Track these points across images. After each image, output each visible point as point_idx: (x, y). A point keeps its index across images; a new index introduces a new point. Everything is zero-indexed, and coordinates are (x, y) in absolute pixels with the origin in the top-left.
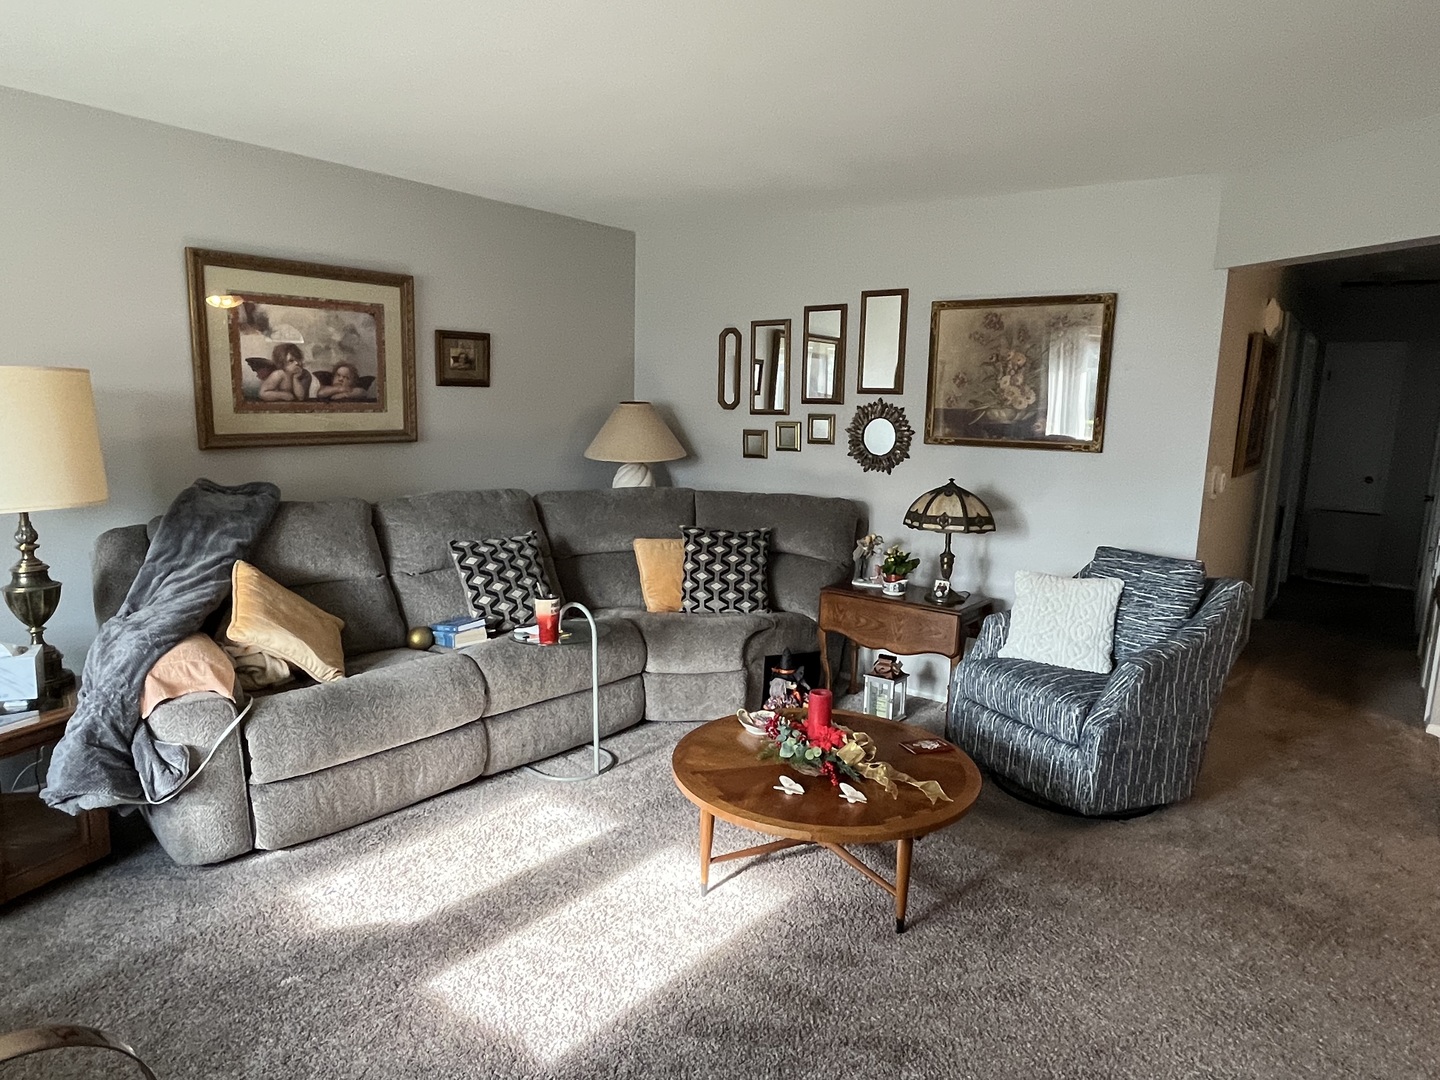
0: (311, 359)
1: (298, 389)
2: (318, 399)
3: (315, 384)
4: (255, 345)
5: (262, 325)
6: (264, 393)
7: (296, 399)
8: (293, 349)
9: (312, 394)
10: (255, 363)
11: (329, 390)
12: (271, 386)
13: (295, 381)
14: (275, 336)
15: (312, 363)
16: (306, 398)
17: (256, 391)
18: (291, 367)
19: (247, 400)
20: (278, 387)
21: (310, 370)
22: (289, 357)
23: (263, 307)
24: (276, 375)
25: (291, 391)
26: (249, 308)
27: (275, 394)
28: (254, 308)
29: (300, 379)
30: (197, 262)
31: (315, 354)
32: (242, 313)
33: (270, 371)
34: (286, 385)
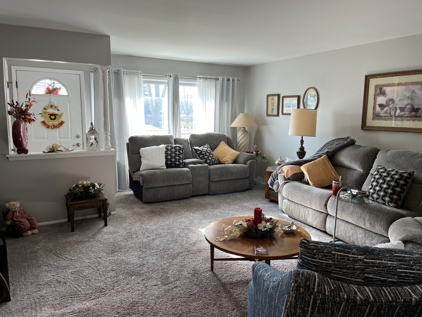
0: (398, 103)
2: (399, 116)
3: (398, 111)
6: (381, 114)
7: (391, 116)
8: (392, 100)
9: (397, 115)
11: (402, 113)
12: (384, 112)
13: (392, 110)
16: (395, 116)
17: (379, 114)
18: (391, 106)
19: (376, 116)
20: (386, 113)
21: (397, 107)
22: (391, 103)
24: (386, 109)
25: (390, 113)
26: (381, 89)
27: (384, 115)
28: (382, 89)
30: (367, 78)
31: (399, 101)
32: (378, 91)
33: (384, 108)
34: (388, 112)
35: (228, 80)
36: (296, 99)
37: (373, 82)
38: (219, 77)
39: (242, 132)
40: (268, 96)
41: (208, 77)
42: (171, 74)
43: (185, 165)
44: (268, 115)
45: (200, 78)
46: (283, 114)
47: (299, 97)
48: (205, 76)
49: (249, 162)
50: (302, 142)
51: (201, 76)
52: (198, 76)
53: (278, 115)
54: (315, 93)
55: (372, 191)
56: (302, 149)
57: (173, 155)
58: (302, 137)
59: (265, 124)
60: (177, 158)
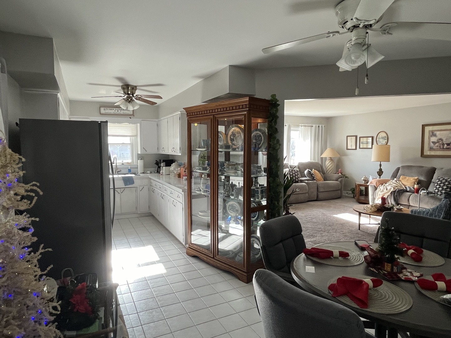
1: (442, 147)
2: (446, 148)
3: (446, 146)
4: (434, 139)
5: (435, 135)
6: (434, 147)
7: (441, 148)
8: (441, 139)
9: (445, 148)
10: (433, 142)
11: (448, 147)
14: (437, 137)
15: (445, 141)
16: (443, 148)
18: (440, 143)
19: (431, 149)
20: (437, 146)
21: (445, 143)
22: (440, 141)
23: (435, 132)
24: (437, 144)
25: (440, 147)
26: (433, 133)
27: (436, 148)
28: (433, 132)
29: (442, 145)
30: (423, 126)
31: (446, 140)
32: (431, 133)
33: (436, 144)
34: (439, 146)
35: (319, 127)
36: (371, 138)
37: (427, 129)
38: (313, 125)
39: (330, 160)
40: (347, 137)
41: (306, 125)
42: (286, 125)
43: (302, 181)
44: (347, 149)
45: (302, 126)
46: (360, 148)
47: (373, 138)
48: (304, 125)
49: (340, 180)
50: (380, 165)
51: (303, 125)
52: (300, 125)
53: (356, 149)
54: (385, 135)
55: (436, 191)
56: (381, 170)
57: (294, 175)
58: (381, 162)
59: (345, 155)
60: (297, 177)
